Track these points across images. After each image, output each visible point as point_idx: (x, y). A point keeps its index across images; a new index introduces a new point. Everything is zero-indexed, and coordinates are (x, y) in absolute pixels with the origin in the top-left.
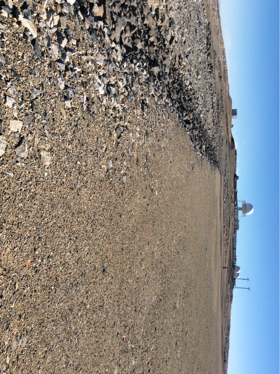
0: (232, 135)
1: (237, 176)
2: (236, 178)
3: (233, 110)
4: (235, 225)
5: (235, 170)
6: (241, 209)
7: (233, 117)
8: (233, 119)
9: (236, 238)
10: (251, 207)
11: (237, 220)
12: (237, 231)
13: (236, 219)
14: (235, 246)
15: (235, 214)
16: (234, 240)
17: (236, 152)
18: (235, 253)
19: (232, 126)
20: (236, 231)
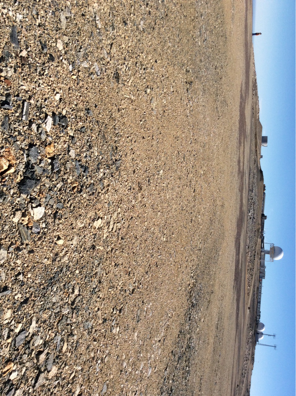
0: (260, 167)
3: (263, 137)
10: (280, 251)
13: (262, 264)
14: (260, 299)
18: (259, 308)
19: (262, 157)
20: (262, 280)
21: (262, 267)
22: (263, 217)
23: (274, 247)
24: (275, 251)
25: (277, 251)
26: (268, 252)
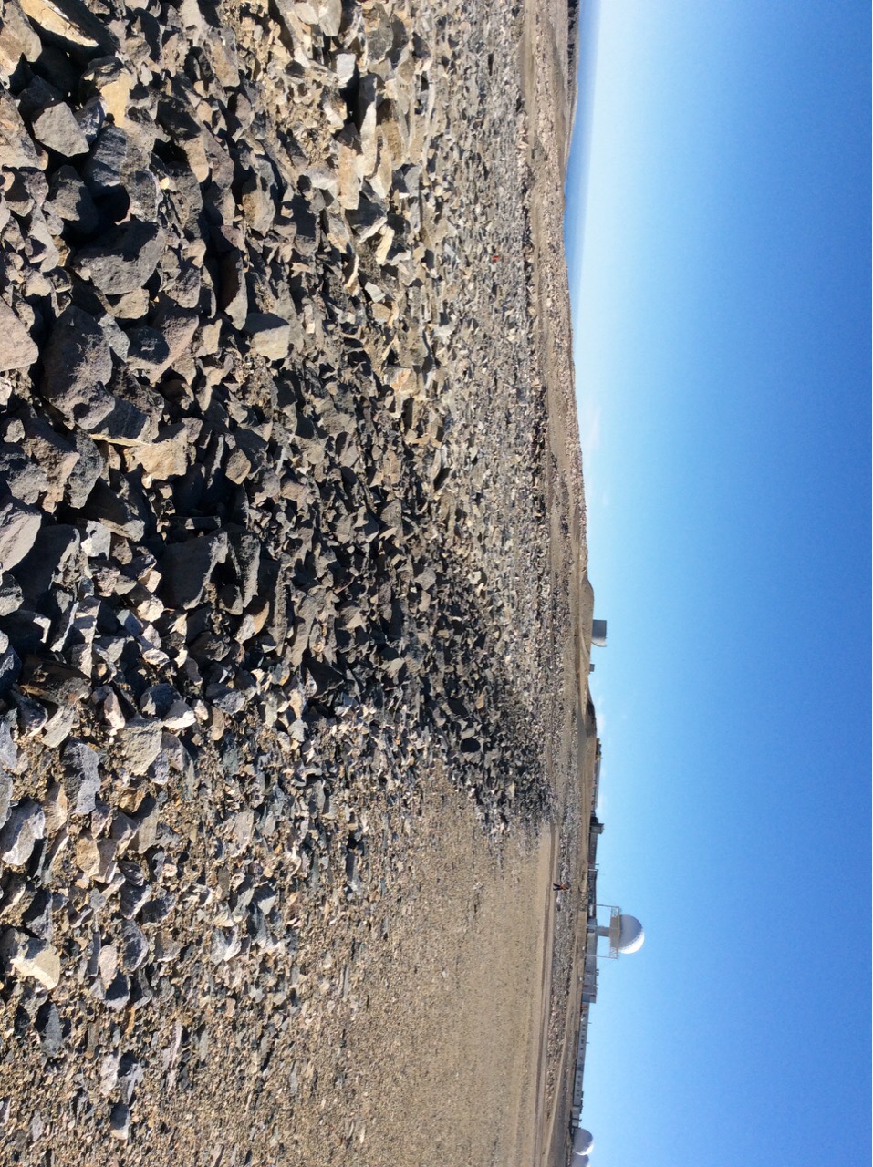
0: (589, 694)
1: (600, 822)
2: (595, 829)
3: (595, 622)
4: (585, 986)
5: (594, 803)
6: (605, 933)
7: (595, 641)
8: (593, 649)
9: (585, 1030)
10: (637, 928)
11: (591, 970)
12: (591, 1005)
13: (589, 963)
14: (583, 1058)
15: (589, 948)
16: (579, 1038)
17: (598, 746)
18: (580, 1084)
19: (592, 668)
20: (587, 1007)
21: (589, 972)
22: (595, 824)
23: (621, 917)
24: (623, 930)
25: (628, 927)
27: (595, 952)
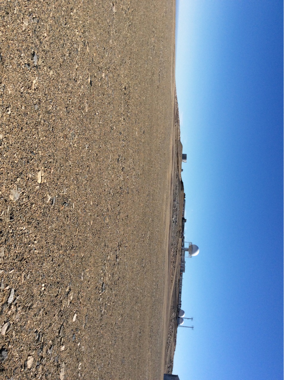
0: (181, 179)
3: (183, 154)
4: (181, 267)
7: (183, 160)
9: (182, 281)
10: (197, 248)
13: (182, 259)
14: (181, 290)
17: (185, 195)
18: (180, 298)
19: (182, 170)
20: (182, 274)
21: (182, 262)
22: (184, 220)
23: (192, 245)
24: (193, 249)
26: (187, 250)
27: (184, 256)
